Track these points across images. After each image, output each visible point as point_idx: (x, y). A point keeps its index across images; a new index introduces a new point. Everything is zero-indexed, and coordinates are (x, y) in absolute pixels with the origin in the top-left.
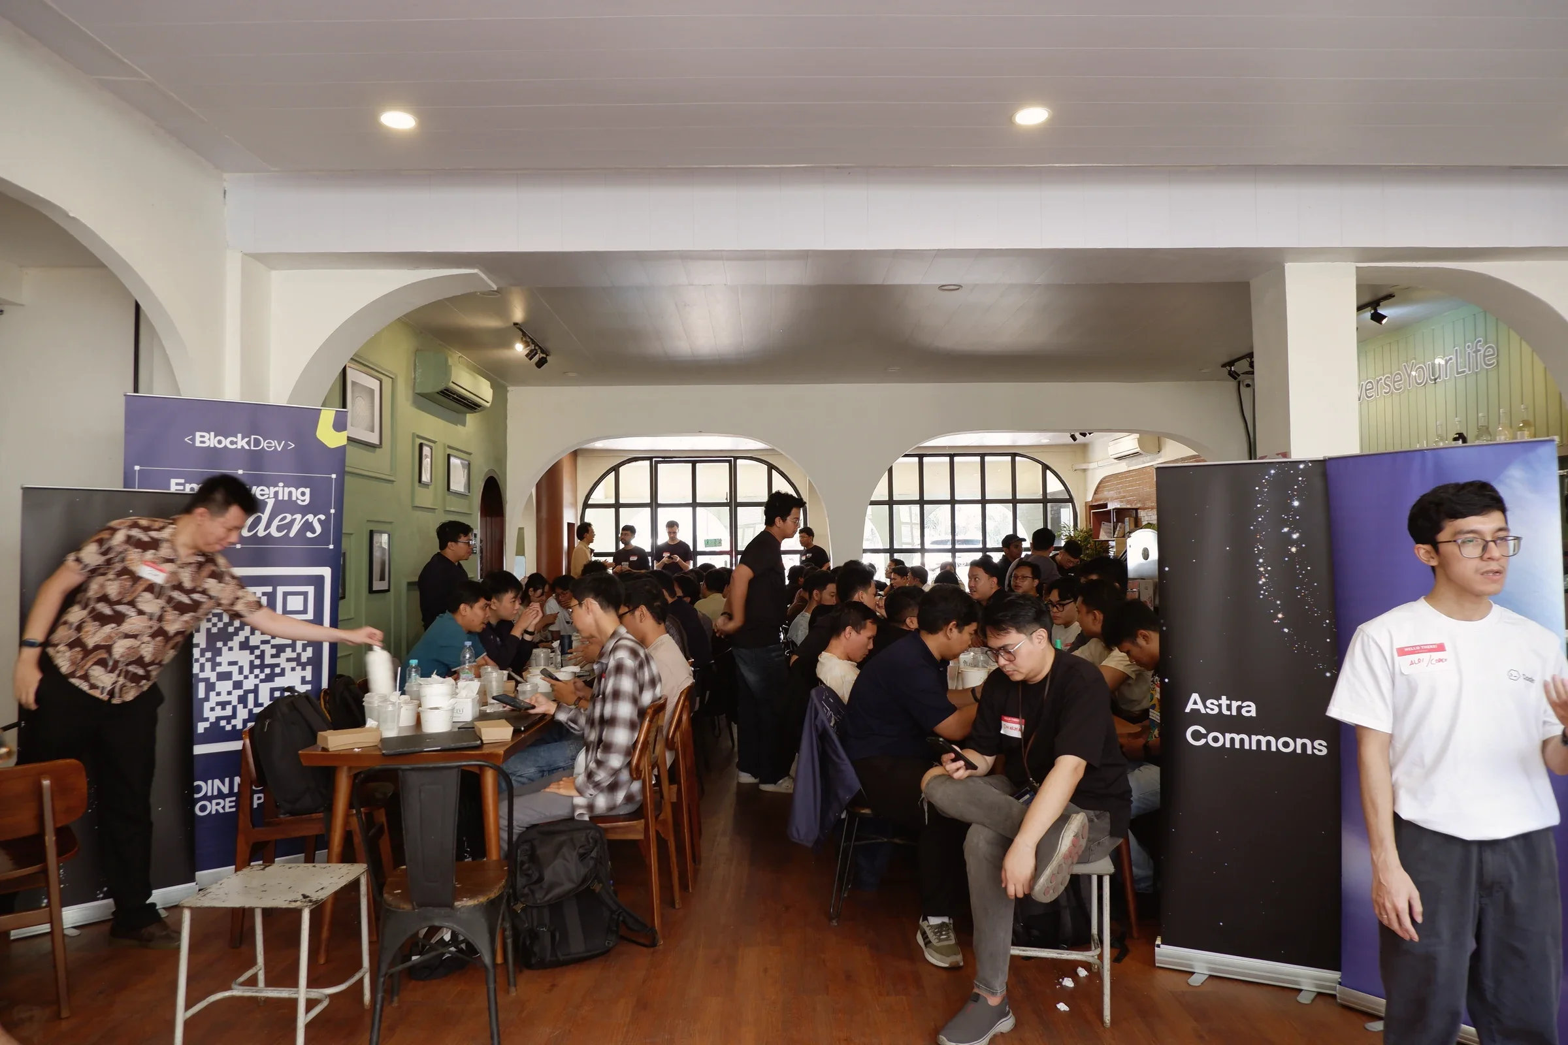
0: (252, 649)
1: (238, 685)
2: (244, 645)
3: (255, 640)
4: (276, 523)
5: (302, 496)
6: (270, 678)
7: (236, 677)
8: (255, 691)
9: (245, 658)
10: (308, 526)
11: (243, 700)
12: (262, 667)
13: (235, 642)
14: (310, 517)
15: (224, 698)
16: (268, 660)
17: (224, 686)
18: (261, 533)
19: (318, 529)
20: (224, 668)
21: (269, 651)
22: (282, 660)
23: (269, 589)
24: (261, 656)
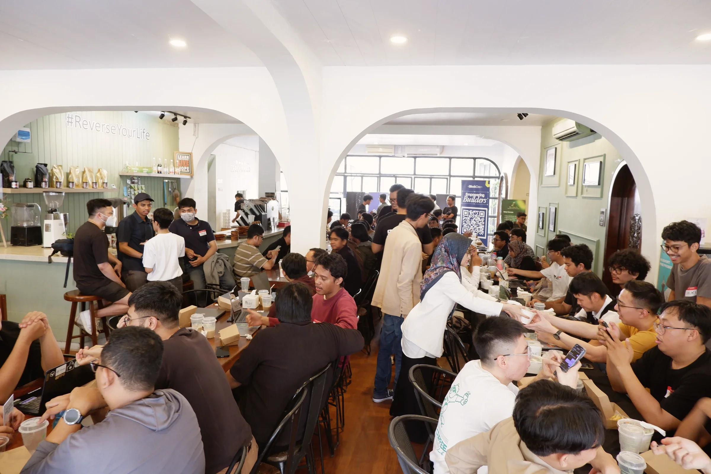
0: (476, 221)
1: (473, 227)
2: (475, 220)
3: (476, 220)
4: (480, 200)
5: (483, 196)
6: (478, 226)
7: (473, 225)
8: (476, 228)
9: (475, 222)
10: (484, 201)
11: (474, 229)
12: (477, 224)
13: (473, 220)
14: (484, 199)
15: (472, 228)
16: (478, 223)
17: (472, 227)
18: (477, 202)
19: (486, 202)
20: (472, 224)
21: (478, 222)
22: (480, 224)
23: (478, 211)
24: (477, 223)
